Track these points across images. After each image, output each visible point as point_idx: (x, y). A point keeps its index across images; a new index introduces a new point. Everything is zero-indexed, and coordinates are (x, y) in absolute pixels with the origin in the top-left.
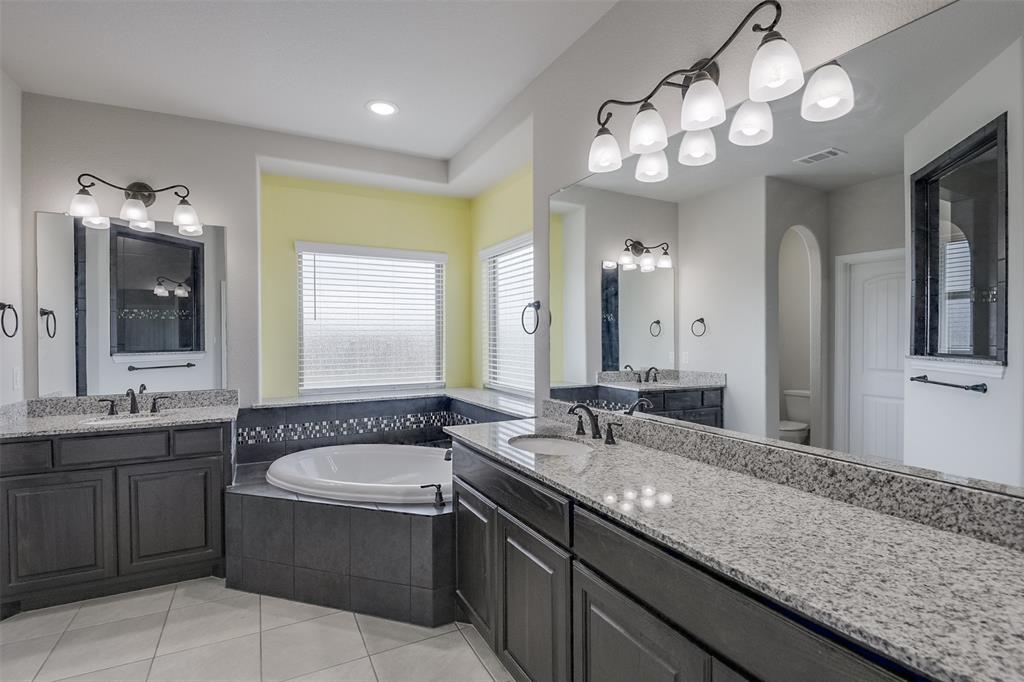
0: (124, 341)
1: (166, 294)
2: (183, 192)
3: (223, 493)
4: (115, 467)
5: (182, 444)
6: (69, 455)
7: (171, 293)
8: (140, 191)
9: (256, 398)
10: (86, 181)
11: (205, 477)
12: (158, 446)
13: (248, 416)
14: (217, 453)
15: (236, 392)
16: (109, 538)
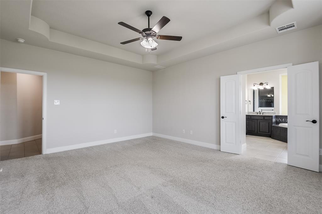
0: (261, 106)
1: (270, 96)
2: (267, 83)
3: (271, 125)
4: (257, 120)
5: (266, 118)
6: (252, 118)
7: (271, 96)
8: (261, 84)
9: (279, 114)
10: (254, 84)
11: (269, 123)
12: (262, 118)
13: (277, 117)
14: (270, 120)
15: (275, 113)
16: (256, 130)
